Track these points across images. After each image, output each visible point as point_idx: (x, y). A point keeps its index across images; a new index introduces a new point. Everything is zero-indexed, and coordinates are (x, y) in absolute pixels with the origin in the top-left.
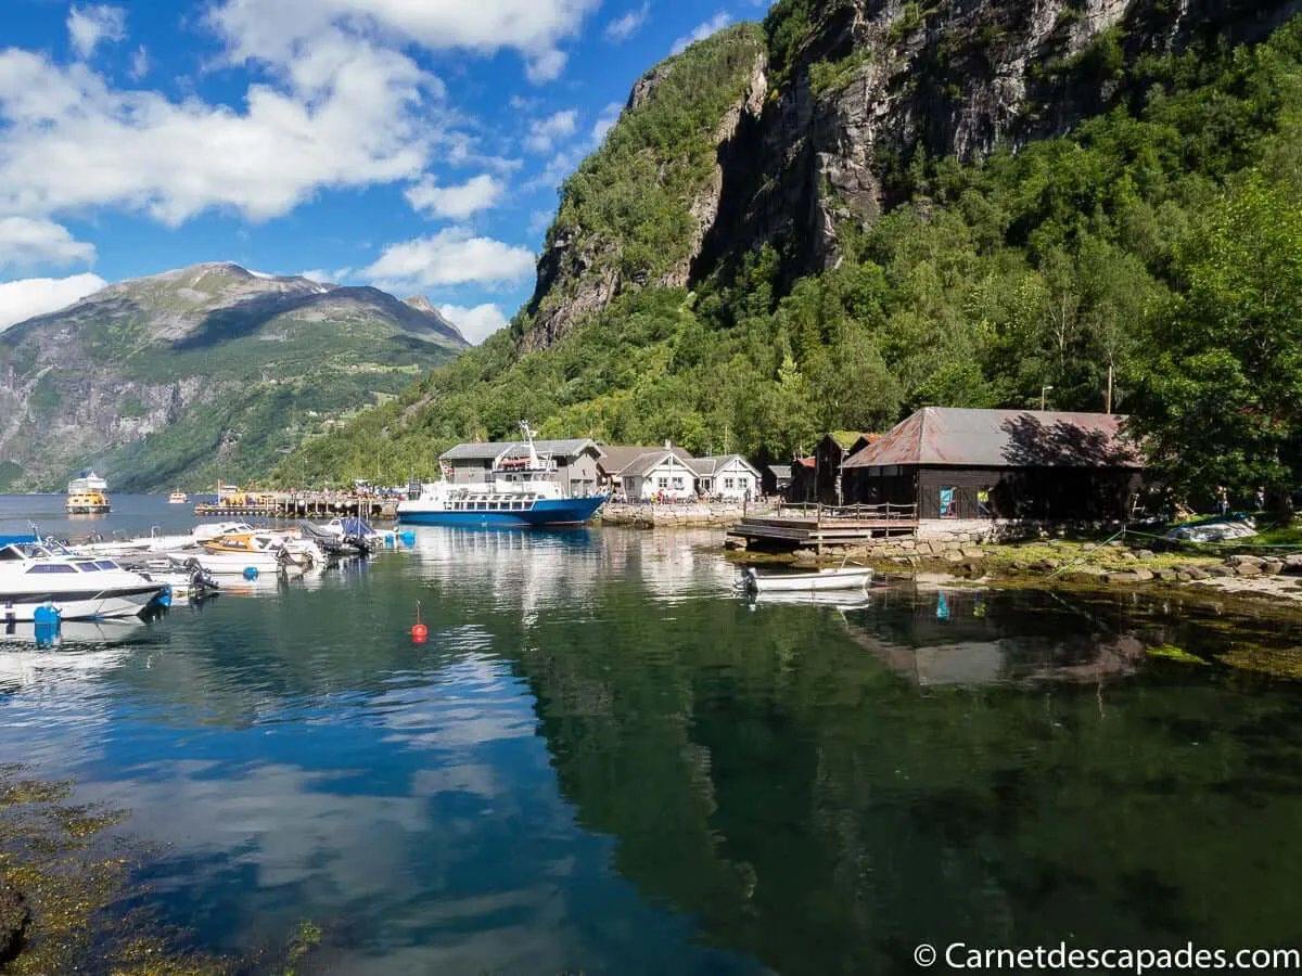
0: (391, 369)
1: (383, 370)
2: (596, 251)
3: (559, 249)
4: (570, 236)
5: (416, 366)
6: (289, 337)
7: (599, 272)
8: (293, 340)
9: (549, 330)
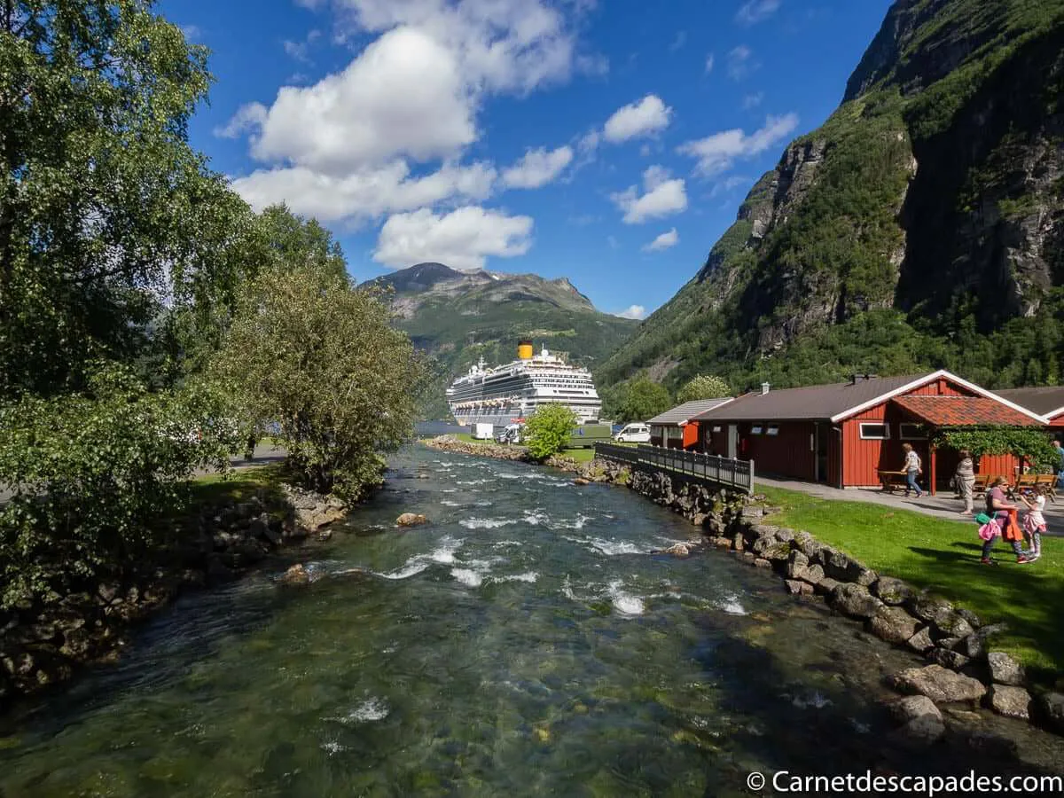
0: (557, 333)
1: (551, 334)
2: (819, 282)
3: (786, 279)
4: (795, 272)
5: (572, 330)
6: (481, 311)
7: (824, 295)
8: (483, 314)
9: (786, 328)
